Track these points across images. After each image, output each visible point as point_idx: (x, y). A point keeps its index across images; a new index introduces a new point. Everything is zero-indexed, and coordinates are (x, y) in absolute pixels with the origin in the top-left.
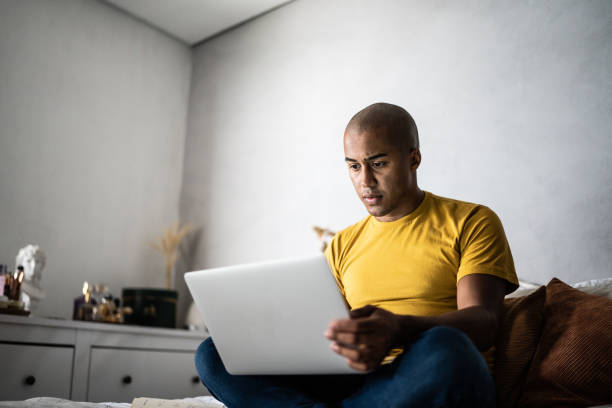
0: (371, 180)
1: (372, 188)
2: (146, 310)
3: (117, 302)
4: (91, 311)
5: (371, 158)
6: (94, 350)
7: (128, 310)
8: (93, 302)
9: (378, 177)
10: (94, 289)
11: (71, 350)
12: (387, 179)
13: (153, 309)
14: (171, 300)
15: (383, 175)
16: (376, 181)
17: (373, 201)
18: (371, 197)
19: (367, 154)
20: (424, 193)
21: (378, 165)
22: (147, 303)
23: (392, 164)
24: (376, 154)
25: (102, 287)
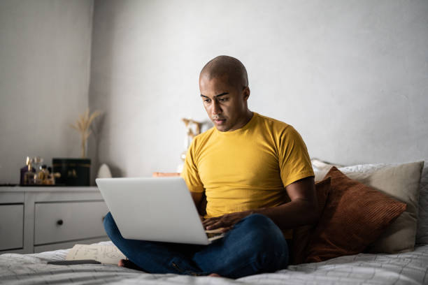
0: (218, 110)
1: (219, 115)
2: (70, 173)
3: (50, 169)
4: (32, 177)
5: (218, 96)
6: (36, 205)
7: (58, 175)
8: (34, 170)
9: (223, 107)
10: (33, 161)
11: (22, 206)
12: (229, 109)
13: (74, 173)
14: (87, 165)
15: (226, 106)
16: (221, 110)
17: (220, 122)
18: (219, 120)
19: (216, 93)
20: (253, 113)
21: (223, 100)
22: (70, 169)
23: (231, 100)
24: (221, 93)
25: (38, 160)
